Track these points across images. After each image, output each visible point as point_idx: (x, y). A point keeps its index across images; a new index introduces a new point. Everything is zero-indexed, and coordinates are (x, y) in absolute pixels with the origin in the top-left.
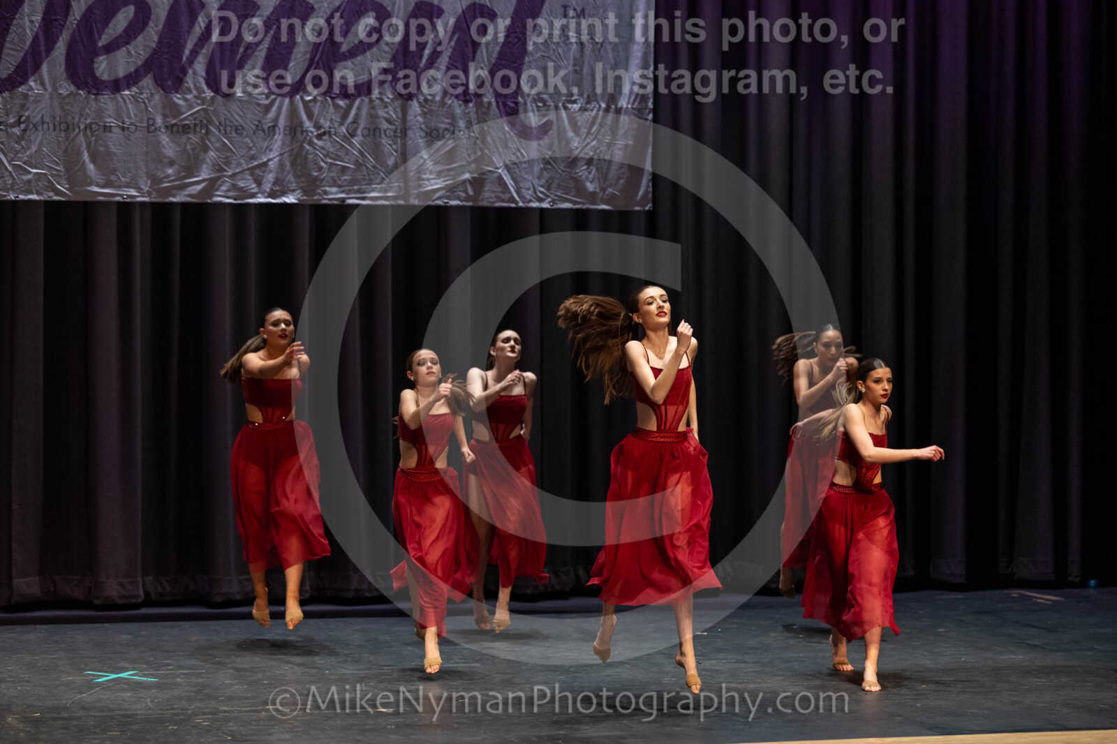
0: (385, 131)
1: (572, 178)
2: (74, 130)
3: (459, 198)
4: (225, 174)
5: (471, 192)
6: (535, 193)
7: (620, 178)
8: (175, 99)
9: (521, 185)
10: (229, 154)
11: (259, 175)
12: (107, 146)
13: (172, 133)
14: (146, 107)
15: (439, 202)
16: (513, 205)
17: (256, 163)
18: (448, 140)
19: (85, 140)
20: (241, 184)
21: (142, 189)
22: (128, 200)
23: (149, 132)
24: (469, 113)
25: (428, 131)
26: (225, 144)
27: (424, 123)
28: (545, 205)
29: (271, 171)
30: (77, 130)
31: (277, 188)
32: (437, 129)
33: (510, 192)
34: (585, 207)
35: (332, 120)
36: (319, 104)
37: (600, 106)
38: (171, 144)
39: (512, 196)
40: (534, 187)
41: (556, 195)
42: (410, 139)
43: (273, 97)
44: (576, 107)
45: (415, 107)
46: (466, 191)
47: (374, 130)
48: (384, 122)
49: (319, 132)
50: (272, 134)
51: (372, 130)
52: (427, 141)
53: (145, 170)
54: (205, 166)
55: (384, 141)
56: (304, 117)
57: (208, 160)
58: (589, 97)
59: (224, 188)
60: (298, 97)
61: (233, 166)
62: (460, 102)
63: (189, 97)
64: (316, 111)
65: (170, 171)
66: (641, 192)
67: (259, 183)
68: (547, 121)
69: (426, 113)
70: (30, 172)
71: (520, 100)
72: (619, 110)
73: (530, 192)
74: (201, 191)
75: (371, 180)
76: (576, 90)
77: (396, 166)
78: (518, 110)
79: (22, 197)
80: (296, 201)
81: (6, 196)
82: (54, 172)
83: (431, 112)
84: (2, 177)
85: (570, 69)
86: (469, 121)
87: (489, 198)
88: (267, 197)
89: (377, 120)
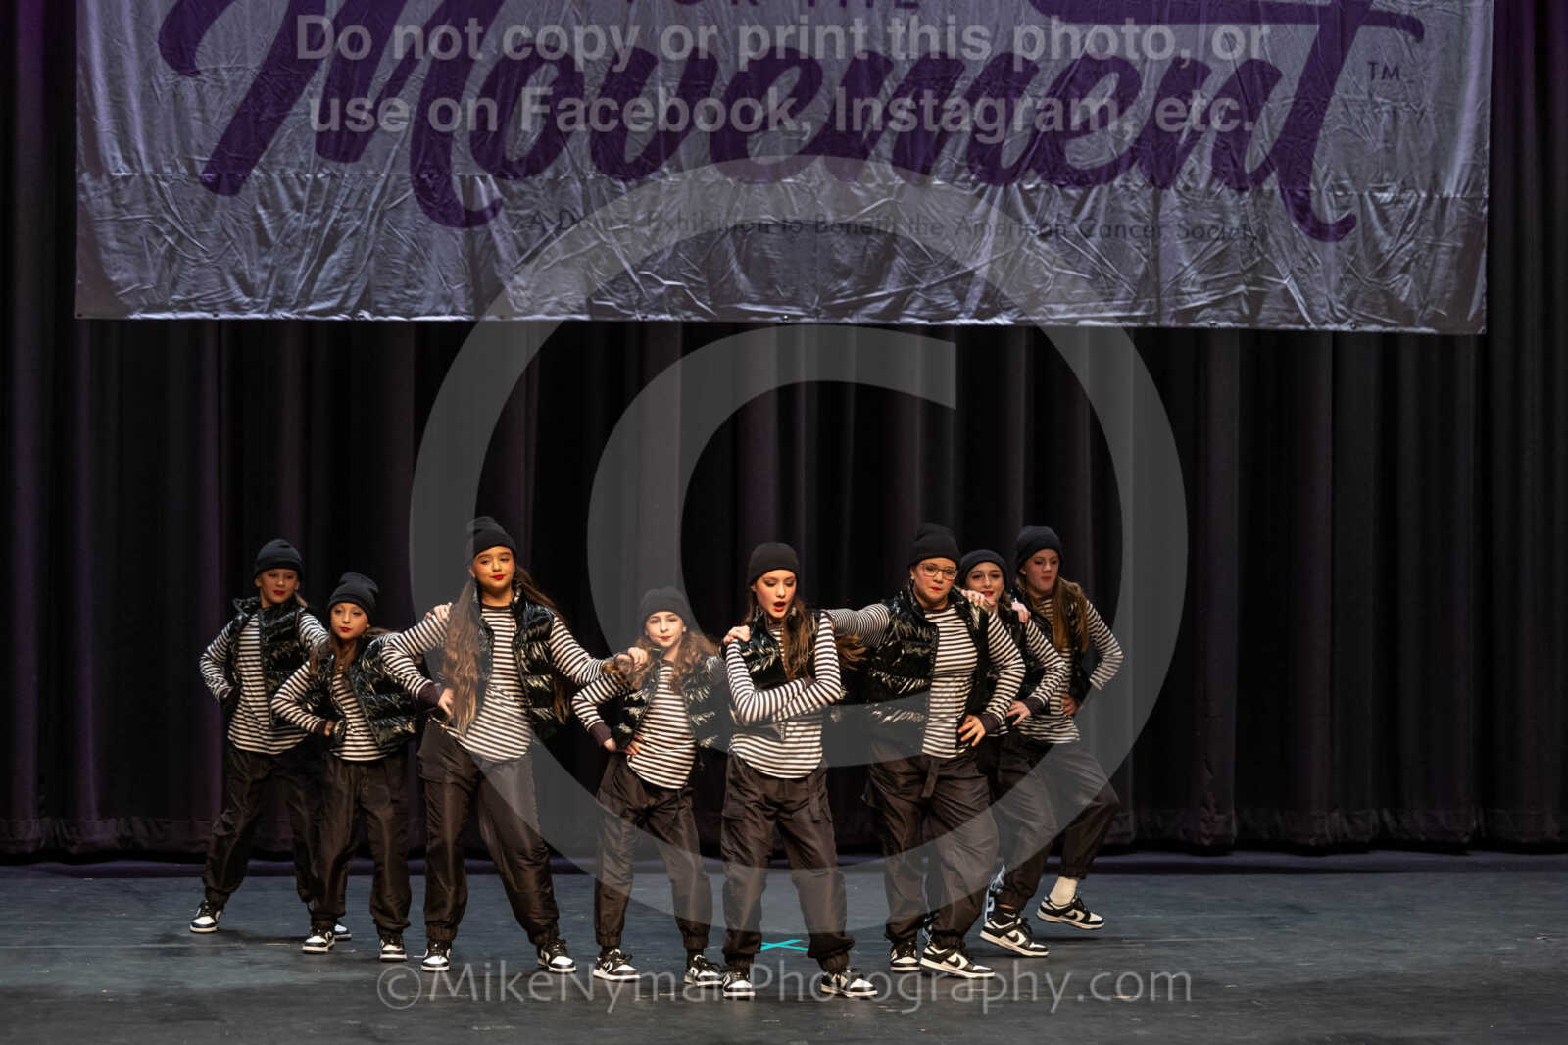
0: (1131, 229)
1: (1382, 291)
2: (720, 229)
3: (1230, 318)
4: (917, 286)
5: (1246, 311)
6: (1332, 311)
7: (1445, 292)
8: (852, 189)
9: (1314, 301)
10: (922, 261)
11: (962, 289)
12: (763, 252)
13: (848, 232)
15: (1203, 324)
16: (1302, 328)
17: (958, 273)
18: (1217, 239)
19: (734, 243)
20: (939, 300)
21: (808, 307)
22: (789, 321)
23: (817, 232)
24: (1244, 205)
25: (1189, 228)
26: (917, 246)
27: (1185, 219)
28: (1345, 328)
29: (978, 284)
30: (724, 229)
31: (985, 306)
32: (1201, 227)
33: (1299, 310)
34: (1398, 330)
35: (1059, 215)
36: (1042, 195)
37: (1419, 196)
38: (846, 248)
39: (1302, 316)
40: (1330, 303)
41: (1361, 315)
42: (1165, 239)
43: (982, 185)
44: (1386, 196)
45: (1172, 197)
46: (1239, 310)
47: (1117, 228)
48: (1131, 219)
49: (1043, 231)
50: (979, 234)
51: (1113, 228)
52: (1188, 243)
53: (812, 282)
54: (891, 276)
55: (1129, 243)
56: (1023, 211)
57: (895, 269)
58: (1403, 183)
59: (916, 305)
60: (1015, 185)
61: (928, 276)
62: (1233, 191)
63: (871, 186)
64: (1039, 203)
65: (844, 284)
66: (1473, 311)
67: (962, 298)
68: (1347, 217)
69: (1187, 206)
70: (662, 285)
71: (1312, 187)
72: (1444, 202)
73: (1324, 310)
74: (886, 309)
75: (1112, 294)
76: (1386, 176)
77: (1146, 275)
78: (1309, 201)
79: (651, 317)
80: (1011, 323)
81: (630, 315)
82: (693, 285)
83: (1195, 205)
84: (626, 291)
85: (1380, 146)
86: (1245, 217)
87: (1269, 317)
88: (972, 317)
89: (1123, 215)
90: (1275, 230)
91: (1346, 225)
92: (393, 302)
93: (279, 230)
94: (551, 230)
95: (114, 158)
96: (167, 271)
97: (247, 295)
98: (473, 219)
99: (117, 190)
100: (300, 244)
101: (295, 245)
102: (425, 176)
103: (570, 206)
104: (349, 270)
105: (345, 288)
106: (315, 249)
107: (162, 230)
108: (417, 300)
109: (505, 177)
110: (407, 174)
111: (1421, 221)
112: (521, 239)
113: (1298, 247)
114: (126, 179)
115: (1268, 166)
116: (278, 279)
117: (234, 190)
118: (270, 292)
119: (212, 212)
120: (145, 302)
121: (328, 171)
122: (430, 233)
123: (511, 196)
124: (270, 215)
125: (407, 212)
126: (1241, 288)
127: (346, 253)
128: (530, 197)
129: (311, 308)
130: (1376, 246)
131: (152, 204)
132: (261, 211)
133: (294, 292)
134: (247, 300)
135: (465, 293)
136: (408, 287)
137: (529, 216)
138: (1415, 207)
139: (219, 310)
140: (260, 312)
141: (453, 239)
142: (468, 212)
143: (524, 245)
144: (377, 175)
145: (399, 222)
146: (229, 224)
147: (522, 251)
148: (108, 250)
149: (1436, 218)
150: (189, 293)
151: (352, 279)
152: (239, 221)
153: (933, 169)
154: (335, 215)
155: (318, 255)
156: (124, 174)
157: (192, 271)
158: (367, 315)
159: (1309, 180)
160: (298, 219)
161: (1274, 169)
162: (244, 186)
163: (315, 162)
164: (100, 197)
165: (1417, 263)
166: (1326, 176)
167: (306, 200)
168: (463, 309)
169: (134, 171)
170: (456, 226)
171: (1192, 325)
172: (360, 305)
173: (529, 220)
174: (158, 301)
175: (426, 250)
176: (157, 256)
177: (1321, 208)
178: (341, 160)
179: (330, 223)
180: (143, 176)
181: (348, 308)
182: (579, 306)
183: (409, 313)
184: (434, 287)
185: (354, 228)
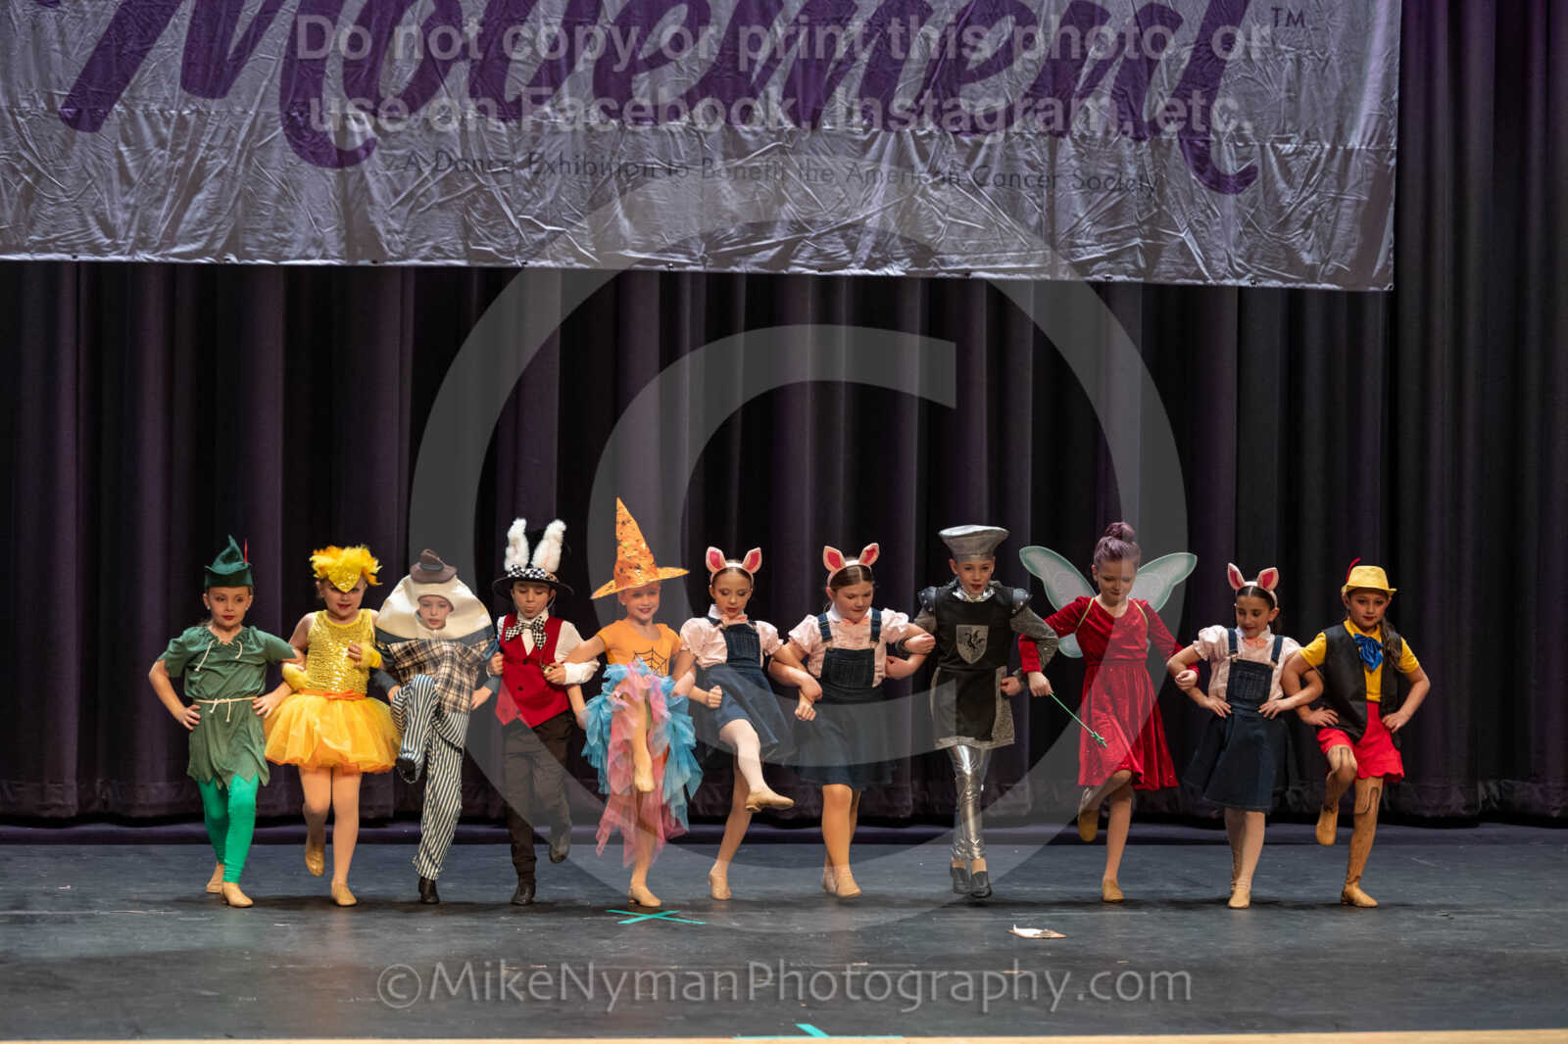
0: (1026, 180)
1: (1283, 245)
2: (603, 173)
3: (1125, 272)
4: (807, 235)
5: (1142, 264)
6: (1231, 266)
7: (1348, 247)
8: (739, 131)
9: (1212, 254)
10: (812, 208)
11: (853, 238)
13: (736, 178)
14: (702, 143)
15: (1099, 277)
16: (1200, 283)
17: (849, 221)
18: (1113, 190)
20: (829, 249)
21: (694, 255)
22: (675, 269)
23: (703, 177)
24: (1141, 155)
25: (1084, 178)
27: (1080, 168)
28: (1244, 283)
29: (869, 232)
30: (607, 173)
31: (877, 255)
32: (1097, 177)
33: (1197, 265)
34: (1300, 286)
35: (953, 162)
36: (936, 140)
37: (1323, 148)
38: (734, 194)
39: (1199, 271)
40: (1229, 257)
41: (1259, 270)
42: (1060, 190)
43: (874, 130)
44: (1288, 148)
45: (1067, 146)
46: (1135, 263)
47: (1011, 177)
48: (1025, 167)
49: (936, 179)
50: (871, 181)
51: (1008, 178)
52: (1084, 193)
54: (779, 224)
55: (1023, 193)
56: (916, 158)
57: (784, 217)
58: (1307, 134)
59: (805, 254)
60: (908, 131)
61: (818, 224)
62: (1130, 140)
63: (759, 129)
64: (932, 150)
65: (732, 231)
66: (1378, 267)
67: (853, 249)
68: (1249, 168)
69: (1083, 155)
70: (543, 230)
71: (1212, 137)
72: (1348, 153)
73: (1223, 265)
74: (774, 257)
75: (1005, 245)
76: (1289, 126)
77: (1040, 225)
78: (1209, 152)
79: (531, 263)
80: (903, 274)
81: (510, 261)
82: (576, 230)
83: (1090, 153)
84: (505, 236)
85: (1283, 95)
86: (1142, 167)
87: (1167, 272)
88: (863, 268)
89: (1015, 163)
90: (1173, 182)
91: (1246, 177)
92: (262, 245)
93: (142, 168)
94: (427, 171)
96: (24, 210)
97: (108, 237)
98: (346, 158)
100: (164, 183)
101: (159, 184)
102: (294, 114)
103: (447, 146)
104: (214, 211)
105: (210, 229)
107: (19, 168)
108: (286, 243)
109: (379, 116)
110: (276, 111)
111: (1324, 174)
112: (395, 181)
113: (1197, 199)
116: (140, 221)
117: (95, 126)
118: (132, 234)
119: (71, 149)
121: (194, 108)
122: (300, 173)
123: (385, 134)
124: (133, 152)
125: (277, 151)
127: (212, 193)
128: (403, 137)
129: (176, 250)
130: (1277, 198)
131: (9, 138)
132: (123, 148)
133: (157, 234)
134: (108, 241)
135: (338, 235)
136: (276, 229)
137: (403, 157)
138: (1318, 158)
139: (78, 252)
140: (122, 254)
141: (322, 177)
142: (340, 152)
143: (399, 187)
144: (245, 112)
145: (269, 161)
146: (90, 162)
147: (396, 193)
149: (1340, 170)
150: (47, 233)
151: (218, 221)
152: (100, 158)
153: (824, 112)
154: (201, 153)
155: (182, 195)
157: (50, 211)
158: (234, 259)
159: (1209, 130)
160: (161, 157)
161: (1173, 117)
162: (106, 122)
163: (180, 97)
165: (1320, 216)
167: (170, 137)
168: (334, 253)
170: (326, 166)
171: (1088, 278)
173: (406, 160)
174: (14, 241)
175: (296, 191)
176: (12, 195)
177: (1219, 160)
178: (205, 96)
179: (196, 161)
181: (214, 251)
182: (456, 251)
183: (278, 256)
184: (304, 229)
185: (220, 167)
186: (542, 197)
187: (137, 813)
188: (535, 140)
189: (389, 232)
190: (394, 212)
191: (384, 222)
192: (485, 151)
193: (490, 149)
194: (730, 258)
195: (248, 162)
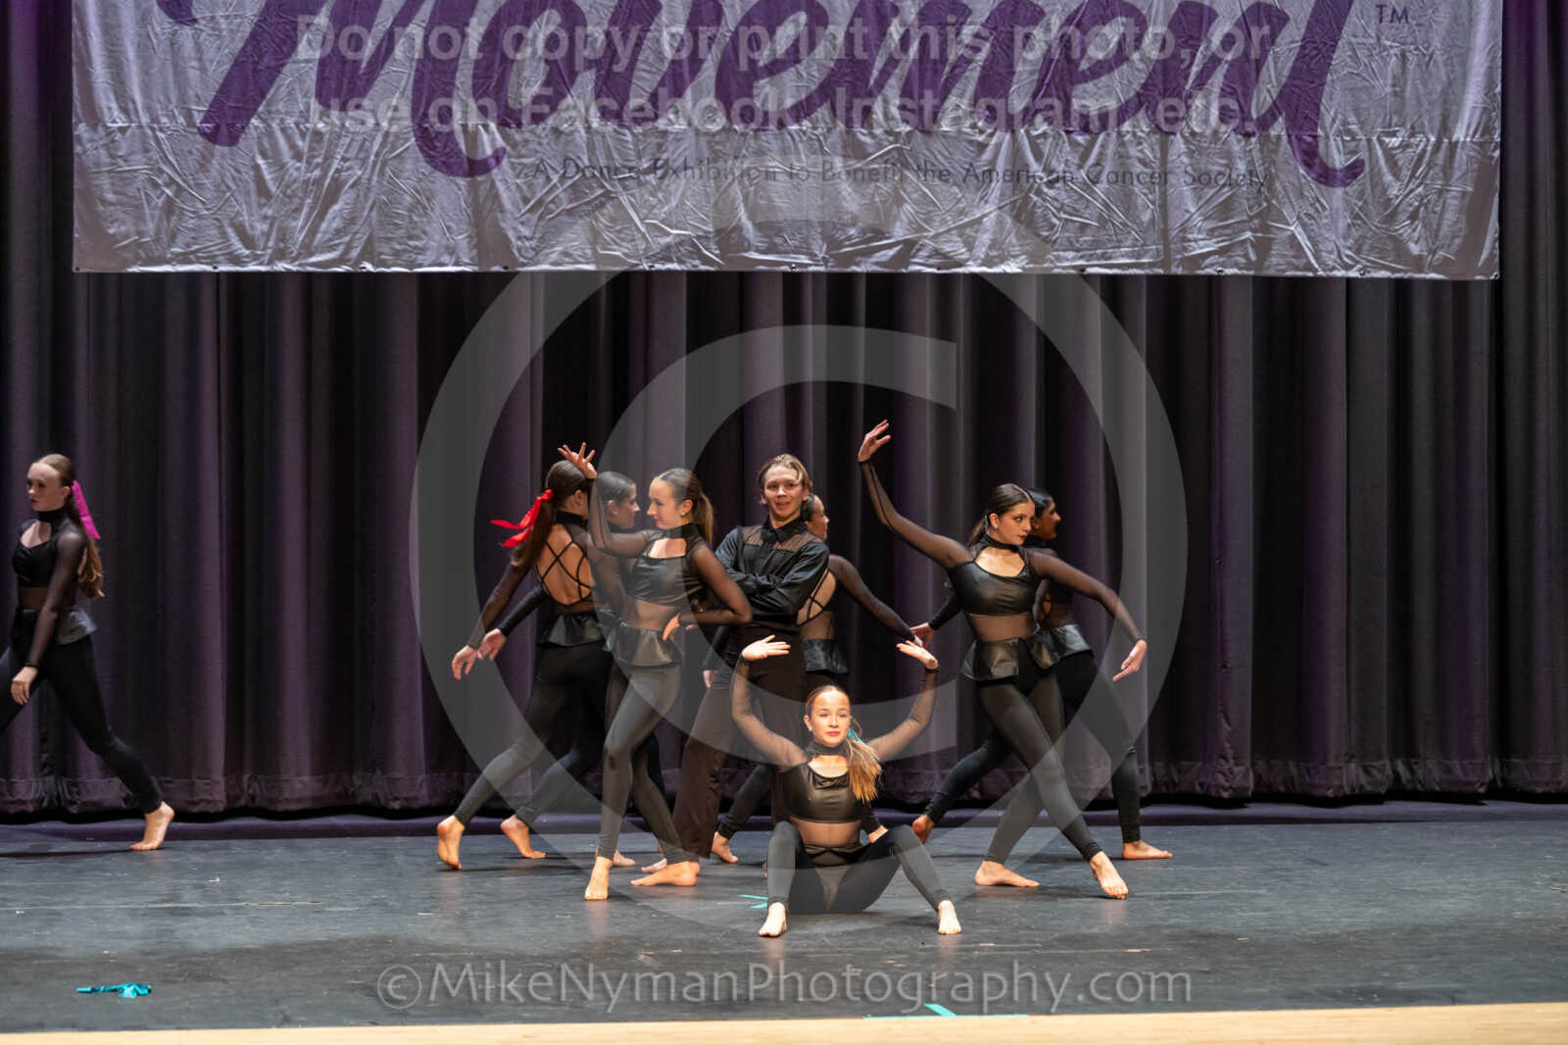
0: (1138, 177)
1: (1390, 237)
2: (726, 178)
3: (1236, 265)
4: (926, 234)
5: (1253, 257)
6: (1340, 257)
7: (1453, 238)
8: (859, 135)
9: (1321, 247)
10: (930, 209)
11: (971, 236)
12: (770, 200)
13: (855, 179)
14: (822, 147)
15: (1210, 271)
16: (1310, 274)
17: (966, 220)
18: (1224, 186)
19: (742, 191)
20: (947, 248)
21: (816, 255)
22: (797, 270)
23: (824, 179)
24: (1250, 151)
25: (1196, 174)
26: (924, 193)
27: (1191, 165)
28: (1354, 274)
29: (987, 230)
30: (730, 177)
31: (994, 253)
32: (1207, 173)
33: (1306, 257)
34: (1407, 276)
35: (1067, 161)
36: (1050, 140)
37: (1428, 140)
38: (853, 195)
39: (1309, 262)
40: (1337, 248)
41: (1369, 261)
42: (1172, 186)
43: (989, 131)
44: (1395, 141)
45: (1178, 144)
46: (1246, 256)
47: (1124, 174)
48: (1138, 164)
49: (1050, 178)
50: (987, 181)
51: (1120, 174)
52: (1195, 189)
53: (819, 231)
54: (898, 224)
55: (1136, 190)
56: (1030, 158)
57: (903, 217)
58: (1412, 127)
59: (923, 253)
60: (1022, 131)
61: (936, 224)
62: (1239, 137)
63: (877, 132)
64: (1046, 150)
65: (852, 231)
66: (1484, 256)
67: (970, 245)
68: (1357, 161)
69: (1194, 152)
70: (669, 234)
71: (1320, 132)
72: (1453, 146)
73: (1332, 256)
74: (894, 256)
75: (1119, 241)
76: (1395, 120)
77: (1152, 221)
78: (1317, 146)
79: (658, 266)
80: (1020, 271)
81: (637, 265)
82: (700, 234)
83: (1200, 150)
84: (633, 240)
85: (1388, 89)
86: (1251, 162)
87: (1278, 265)
88: (981, 265)
89: (1130, 161)
90: (1281, 176)
91: (1354, 171)
92: (396, 254)
93: (280, 180)
94: (555, 179)
95: (110, 109)
96: (165, 223)
97: (247, 248)
98: (476, 168)
99: (113, 141)
100: (300, 195)
101: (295, 196)
102: (426, 125)
103: (574, 153)
104: (351, 221)
105: (347, 239)
106: (316, 199)
107: (160, 182)
108: (421, 250)
109: (508, 125)
110: (408, 123)
111: (1430, 165)
112: (524, 188)
113: (1306, 193)
114: (123, 130)
115: (1276, 111)
116: (279, 231)
117: (233, 140)
118: (271, 244)
119: (210, 163)
120: (143, 255)
121: (328, 121)
122: (432, 182)
123: (514, 144)
124: (270, 165)
125: (410, 161)
126: (1248, 235)
127: (348, 204)
128: (533, 146)
129: (313, 259)
130: (1385, 190)
131: (151, 154)
132: (260, 161)
133: (295, 244)
134: (247, 252)
135: (469, 243)
136: (410, 238)
137: (533, 164)
138: (1424, 151)
139: (218, 263)
140: (261, 264)
141: (453, 185)
142: (471, 161)
143: (528, 194)
144: (378, 124)
145: (402, 171)
146: (228, 175)
147: (526, 201)
148: (105, 202)
149: (1445, 161)
150: (188, 245)
151: (354, 230)
152: (238, 171)
153: (941, 113)
154: (335, 165)
155: (319, 206)
156: (120, 124)
157: (191, 223)
158: (369, 267)
159: (1316, 123)
160: (298, 169)
161: (1280, 113)
162: (243, 136)
163: (315, 110)
164: (96, 149)
165: (1426, 208)
166: (1334, 121)
167: (306, 150)
168: (466, 260)
169: (131, 121)
170: (458, 175)
171: (1200, 272)
172: (362, 257)
173: (534, 169)
174: (157, 253)
175: (428, 199)
176: (154, 209)
177: (1327, 154)
178: (340, 109)
179: (331, 173)
180: (140, 127)
181: (349, 260)
182: (584, 256)
183: (412, 264)
184: (437, 237)
185: (355, 178)
186: (668, 201)
187: (281, 807)
188: (659, 146)
189: (519, 238)
190: (524, 218)
191: (514, 229)
192: (613, 159)
193: (616, 156)
194: (850, 258)
195: (382, 173)
